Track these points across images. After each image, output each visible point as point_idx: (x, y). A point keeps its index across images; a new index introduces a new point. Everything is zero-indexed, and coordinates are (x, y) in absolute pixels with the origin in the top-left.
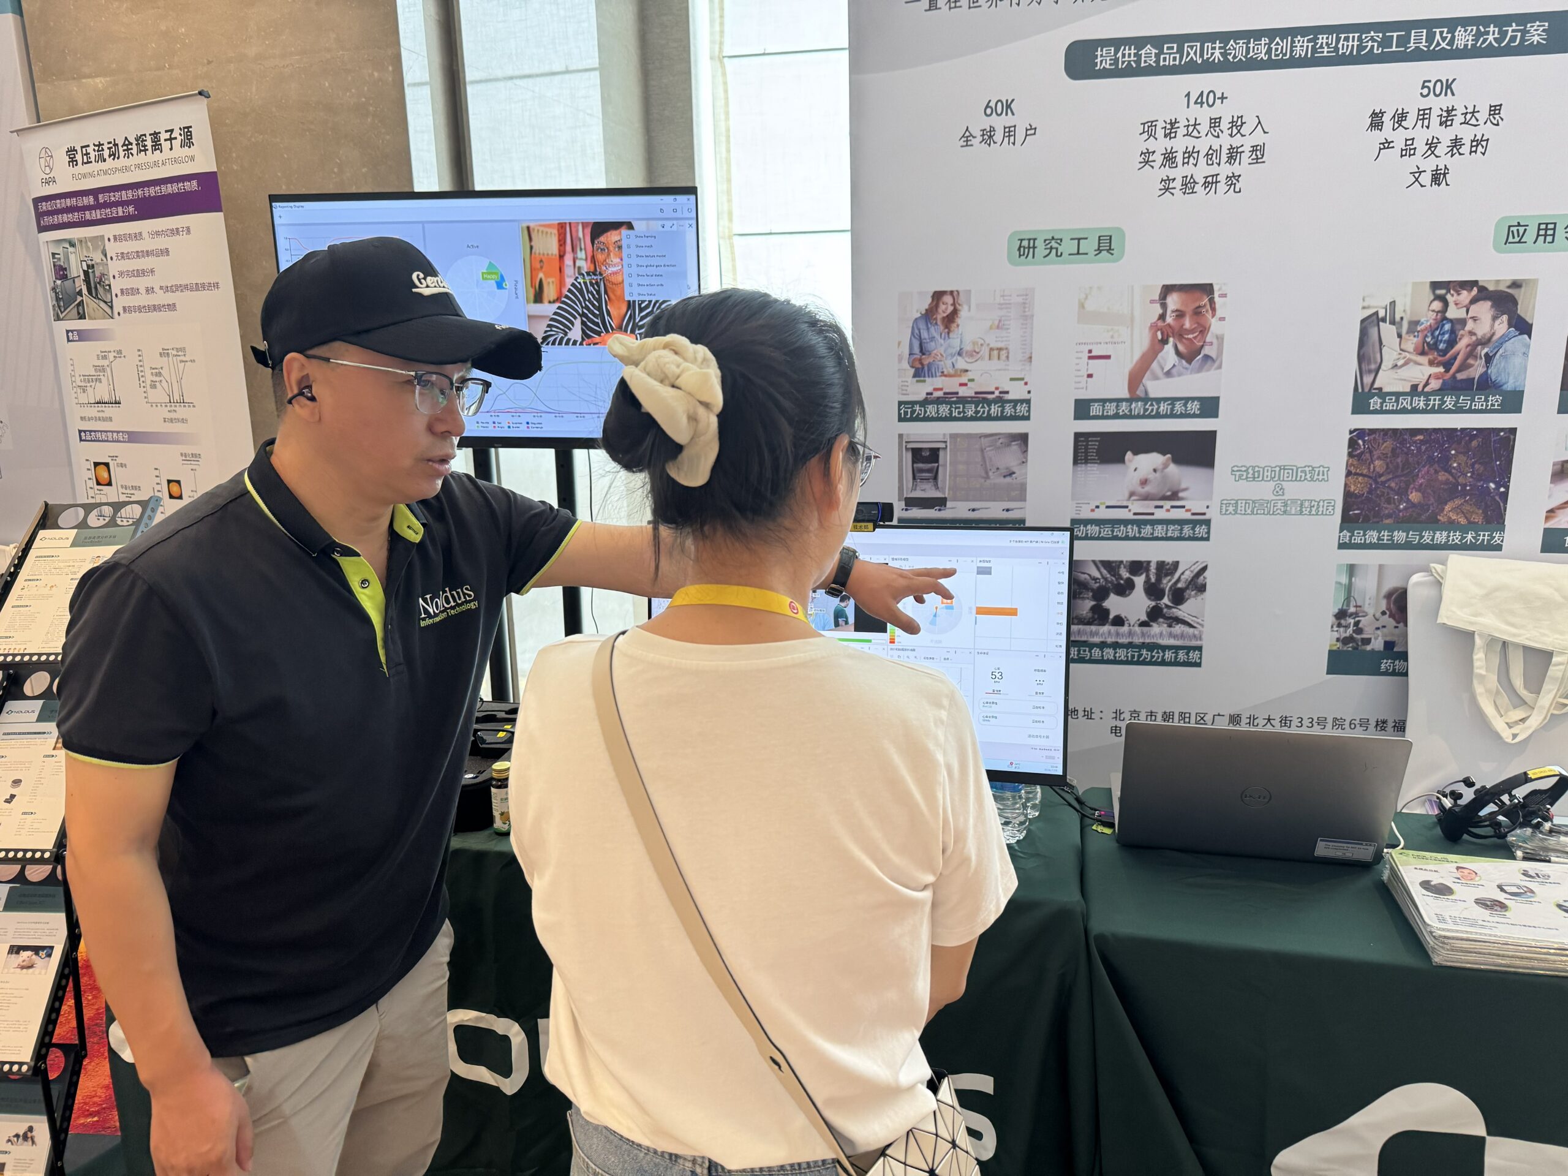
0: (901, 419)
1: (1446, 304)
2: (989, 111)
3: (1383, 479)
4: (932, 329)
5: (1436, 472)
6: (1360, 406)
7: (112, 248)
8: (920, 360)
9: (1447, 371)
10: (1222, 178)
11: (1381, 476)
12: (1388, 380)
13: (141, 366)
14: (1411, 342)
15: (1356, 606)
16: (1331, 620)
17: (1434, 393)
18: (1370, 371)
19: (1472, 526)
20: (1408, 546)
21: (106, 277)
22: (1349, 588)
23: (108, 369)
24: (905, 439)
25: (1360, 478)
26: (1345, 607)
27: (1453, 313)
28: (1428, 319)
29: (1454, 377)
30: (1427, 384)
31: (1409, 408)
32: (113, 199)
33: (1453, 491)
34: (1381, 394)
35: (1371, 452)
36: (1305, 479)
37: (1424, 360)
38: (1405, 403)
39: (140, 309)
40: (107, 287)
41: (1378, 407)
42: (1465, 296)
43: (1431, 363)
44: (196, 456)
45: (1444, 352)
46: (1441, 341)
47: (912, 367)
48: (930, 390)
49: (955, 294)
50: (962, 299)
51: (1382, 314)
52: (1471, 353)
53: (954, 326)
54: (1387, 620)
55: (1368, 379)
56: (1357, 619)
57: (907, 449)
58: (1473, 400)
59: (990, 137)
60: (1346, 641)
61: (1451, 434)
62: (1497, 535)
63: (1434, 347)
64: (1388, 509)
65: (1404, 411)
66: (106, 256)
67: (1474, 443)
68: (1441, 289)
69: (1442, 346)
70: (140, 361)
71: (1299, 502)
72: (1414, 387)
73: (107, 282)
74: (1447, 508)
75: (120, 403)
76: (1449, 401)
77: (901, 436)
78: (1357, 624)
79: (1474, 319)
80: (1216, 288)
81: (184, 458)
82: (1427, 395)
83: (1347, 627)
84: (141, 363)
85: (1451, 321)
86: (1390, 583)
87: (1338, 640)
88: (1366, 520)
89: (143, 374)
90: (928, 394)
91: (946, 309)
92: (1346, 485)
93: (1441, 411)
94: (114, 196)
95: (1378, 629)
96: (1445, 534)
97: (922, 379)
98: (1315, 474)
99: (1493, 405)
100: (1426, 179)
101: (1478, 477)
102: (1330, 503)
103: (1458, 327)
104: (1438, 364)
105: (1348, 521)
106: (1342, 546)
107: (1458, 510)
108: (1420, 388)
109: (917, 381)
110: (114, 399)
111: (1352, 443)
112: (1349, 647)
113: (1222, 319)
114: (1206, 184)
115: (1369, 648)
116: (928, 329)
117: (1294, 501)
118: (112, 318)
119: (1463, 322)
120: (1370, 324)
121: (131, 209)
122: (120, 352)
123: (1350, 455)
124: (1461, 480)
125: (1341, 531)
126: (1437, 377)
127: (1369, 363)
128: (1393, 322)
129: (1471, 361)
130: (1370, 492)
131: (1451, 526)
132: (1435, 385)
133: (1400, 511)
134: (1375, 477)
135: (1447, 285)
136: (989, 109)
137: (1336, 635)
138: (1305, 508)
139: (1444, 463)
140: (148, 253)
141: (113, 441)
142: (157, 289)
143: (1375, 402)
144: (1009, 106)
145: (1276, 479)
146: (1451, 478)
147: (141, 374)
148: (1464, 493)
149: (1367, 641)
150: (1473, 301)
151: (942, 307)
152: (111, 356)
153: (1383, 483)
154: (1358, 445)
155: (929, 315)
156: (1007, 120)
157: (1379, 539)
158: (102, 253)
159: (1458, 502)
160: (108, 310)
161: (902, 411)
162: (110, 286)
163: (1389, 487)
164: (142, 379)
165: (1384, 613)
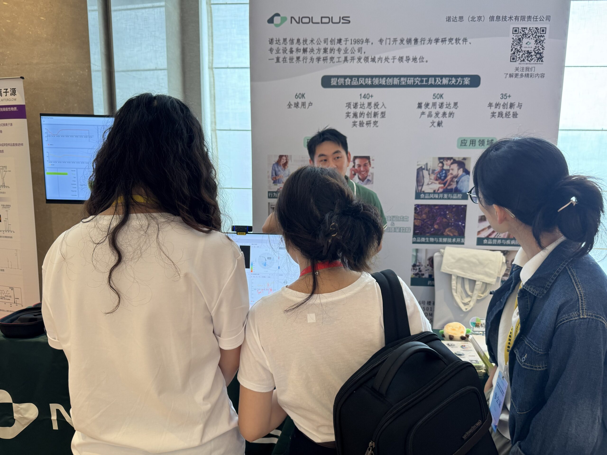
0: (269, 197)
1: (443, 165)
2: (297, 97)
4: (279, 168)
5: (442, 219)
6: (418, 197)
8: (275, 178)
9: (445, 186)
10: (372, 122)
11: (425, 219)
12: (426, 189)
14: (433, 177)
15: (419, 263)
16: (411, 267)
17: (441, 193)
18: (420, 186)
19: (454, 236)
20: (435, 243)
22: (416, 257)
25: (419, 221)
26: (415, 263)
27: (446, 167)
28: (438, 169)
29: (447, 188)
30: (438, 190)
31: (433, 198)
33: (448, 225)
34: (424, 193)
35: (421, 212)
36: (401, 220)
37: (437, 182)
38: (432, 196)
41: (423, 197)
42: (449, 162)
43: (440, 183)
44: (8, 206)
45: (443, 180)
46: (442, 176)
47: (273, 180)
48: (279, 188)
49: (287, 156)
50: (289, 158)
51: (423, 167)
52: (452, 180)
53: (286, 167)
54: (429, 267)
55: (420, 188)
56: (420, 267)
57: (271, 208)
59: (297, 105)
60: (416, 274)
61: (446, 206)
62: (462, 239)
63: (440, 178)
64: (428, 231)
65: (431, 199)
67: (454, 210)
69: (442, 178)
71: (399, 228)
72: (434, 191)
74: (447, 230)
77: (269, 203)
78: (419, 269)
79: (452, 169)
80: (371, 158)
81: (3, 206)
82: (439, 194)
83: (416, 270)
85: (445, 170)
87: (414, 274)
88: (421, 234)
91: (284, 161)
92: (414, 223)
93: (443, 199)
95: (426, 270)
96: (446, 239)
97: (276, 184)
98: (404, 219)
99: (459, 197)
100: (436, 124)
101: (455, 220)
102: (409, 228)
103: (447, 172)
104: (442, 184)
105: (415, 234)
106: (414, 243)
107: (450, 231)
108: (436, 191)
109: (275, 185)
112: (417, 277)
113: (373, 168)
114: (367, 124)
115: (424, 277)
116: (278, 167)
119: (449, 170)
120: (420, 170)
123: (415, 213)
124: (450, 221)
125: (413, 237)
126: (442, 188)
127: (420, 183)
128: (427, 170)
129: (452, 183)
130: (422, 225)
131: (448, 236)
132: (441, 190)
133: (432, 231)
134: (423, 220)
135: (443, 158)
136: (297, 96)
137: (413, 272)
138: (402, 230)
139: (445, 215)
143: (422, 196)
144: (303, 95)
145: (392, 220)
146: (447, 221)
148: (451, 226)
150: (452, 164)
151: (282, 160)
153: (426, 222)
154: (417, 209)
155: (278, 163)
156: (303, 100)
157: (426, 240)
159: (450, 228)
161: (269, 195)
163: (428, 224)
165: (428, 265)
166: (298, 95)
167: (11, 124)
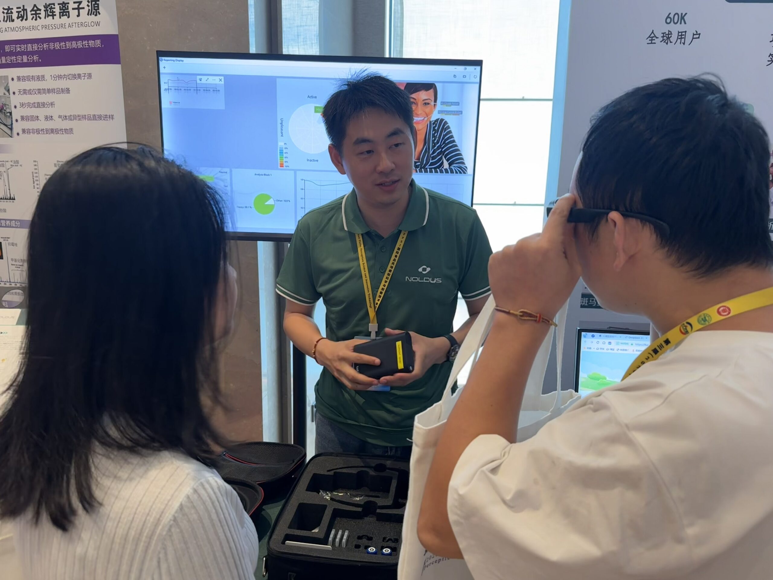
7: (14, 86)
13: (36, 173)
21: (7, 106)
23: (5, 175)
39: (38, 131)
59: (668, 38)
66: (8, 91)
70: (36, 169)
73: (8, 110)
75: (14, 199)
94: (20, 47)
110: (9, 196)
118: (11, 137)
121: (36, 58)
136: (669, 19)
140: (49, 91)
141: (6, 227)
142: (55, 117)
144: (683, 18)
147: (35, 179)
152: (8, 165)
156: (681, 27)
158: (5, 88)
160: (9, 132)
162: (11, 113)
164: (36, 183)
166: (672, 16)
167: (90, 76)
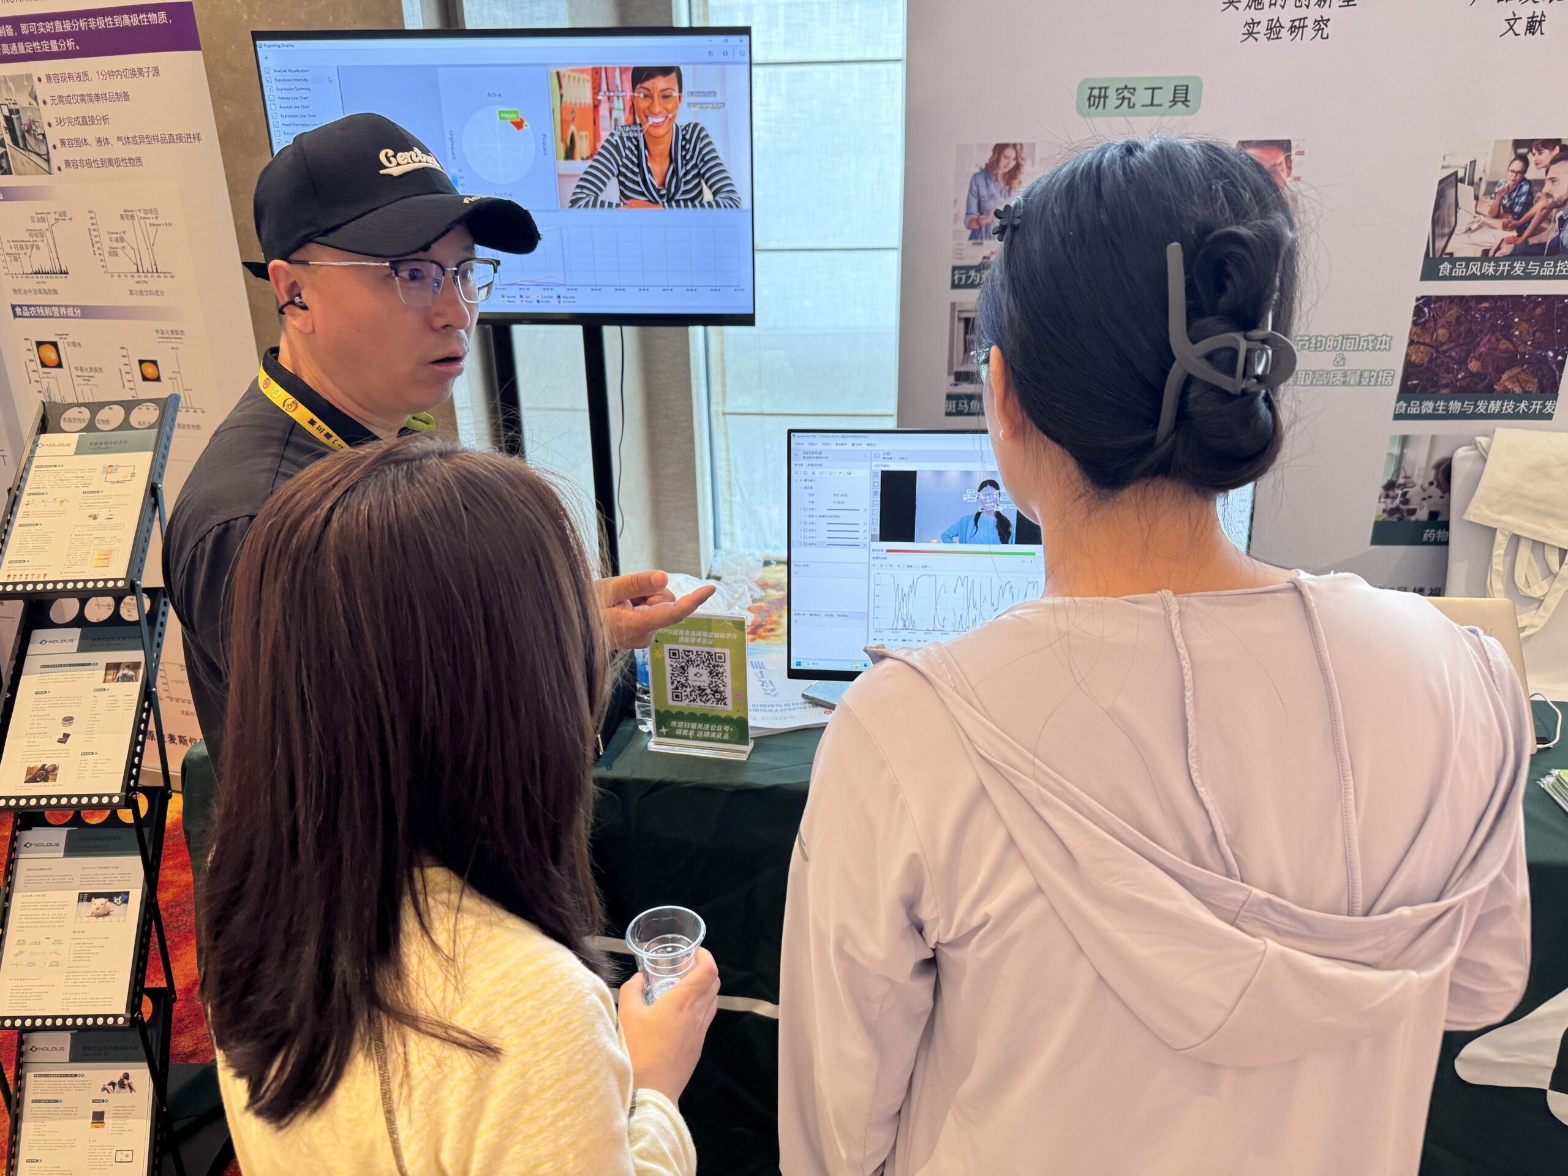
0: (955, 286)
1: (1526, 163)
3: (1444, 348)
4: (992, 186)
5: (1498, 340)
6: (1430, 271)
7: (44, 91)
8: (978, 220)
9: (1520, 235)
10: (1309, 23)
11: (1442, 345)
12: (1461, 245)
13: (95, 230)
14: (1488, 205)
15: (1406, 477)
16: (1379, 490)
17: (1505, 258)
18: (1443, 235)
19: (1527, 395)
20: (1462, 416)
21: (37, 124)
22: (1400, 459)
23: (48, 234)
24: (958, 308)
25: (1422, 348)
26: (1394, 479)
27: (1532, 174)
28: (1507, 180)
29: (1526, 241)
30: (1498, 249)
31: (1479, 274)
32: (42, 30)
33: (1511, 360)
34: (1452, 259)
35: (1435, 320)
36: (1367, 349)
37: (1498, 223)
38: (1474, 268)
39: (89, 163)
40: (41, 137)
41: (1447, 273)
42: (1547, 155)
43: (1505, 227)
44: (178, 334)
45: (1520, 215)
46: (1517, 204)
47: (969, 228)
48: (987, 253)
49: (1018, 147)
50: (1026, 152)
51: (1461, 174)
52: (1546, 217)
53: (1015, 183)
54: (1435, 491)
55: (1440, 244)
56: (1405, 490)
57: (959, 319)
58: (1542, 266)
60: (1391, 512)
61: (1516, 300)
62: (1549, 404)
63: (1509, 210)
64: (1446, 378)
65: (1473, 277)
66: (35, 99)
67: (1538, 311)
68: (1523, 147)
69: (1517, 209)
70: (93, 224)
71: (1359, 373)
72: (1486, 252)
73: (39, 131)
74: (1505, 377)
75: (67, 273)
76: (1519, 267)
77: (953, 305)
78: (1404, 494)
79: (1553, 180)
80: (1294, 145)
81: (160, 335)
82: (1497, 260)
83: (1395, 498)
84: (95, 227)
85: (1529, 182)
86: (1439, 455)
87: (1384, 511)
88: (1424, 390)
89: (98, 239)
90: (984, 258)
92: (1407, 355)
93: (1510, 277)
94: (44, 27)
95: (1424, 499)
96: (1499, 403)
97: (979, 241)
98: (1377, 343)
99: (1561, 271)
100: (1521, 26)
101: (1537, 345)
102: (1390, 373)
103: (1535, 188)
104: (1512, 228)
105: (1406, 392)
106: (1398, 417)
107: (1515, 379)
108: (1491, 254)
109: (974, 244)
110: (58, 268)
111: (1418, 311)
114: (1293, 29)
115: (1413, 518)
116: (987, 186)
117: (1354, 371)
118: (50, 173)
119: (1541, 183)
120: (1449, 183)
121: (70, 43)
122: (64, 213)
123: (1415, 323)
124: (1521, 349)
125: (1398, 401)
126: (1509, 241)
127: (1443, 226)
128: (1471, 183)
129: (1544, 225)
130: (1430, 361)
131: (1506, 395)
132: (1506, 249)
133: (1458, 380)
134: (1436, 346)
135: (1529, 144)
137: (1383, 506)
138: (1364, 378)
139: (1506, 331)
140: (97, 98)
141: (60, 317)
142: (113, 140)
143: (1445, 268)
145: (1339, 348)
146: (1511, 347)
147: (95, 239)
148: (1523, 362)
149: (1412, 512)
150: (1554, 161)
151: (1004, 162)
152: (51, 219)
153: (1445, 352)
154: (1424, 312)
155: (989, 171)
157: (1435, 409)
158: (30, 95)
159: (1515, 371)
160: (45, 165)
161: (956, 277)
162: (44, 135)
163: (1450, 357)
164: (96, 246)
165: (1431, 484)
167: (156, 71)
